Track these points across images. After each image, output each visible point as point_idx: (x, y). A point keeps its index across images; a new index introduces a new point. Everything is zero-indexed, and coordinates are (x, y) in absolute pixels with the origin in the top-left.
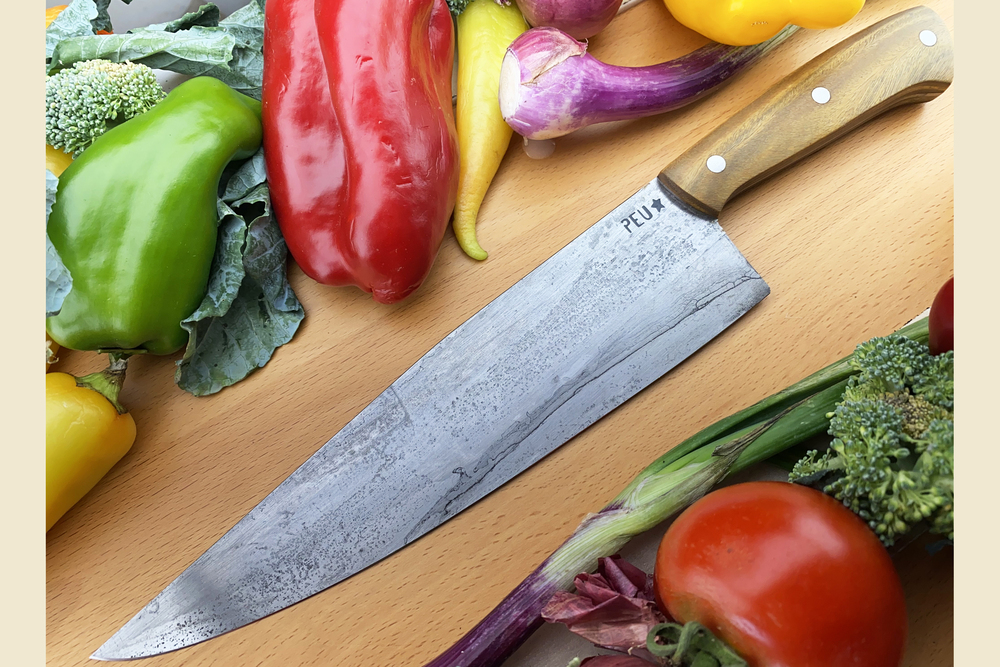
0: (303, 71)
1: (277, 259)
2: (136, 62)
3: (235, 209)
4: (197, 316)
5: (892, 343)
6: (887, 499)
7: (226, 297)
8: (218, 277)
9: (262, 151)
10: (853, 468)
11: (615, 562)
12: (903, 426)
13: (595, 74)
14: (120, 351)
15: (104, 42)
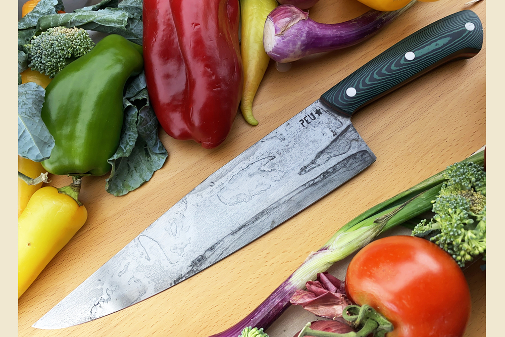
0: (164, 30)
1: (153, 127)
2: (78, 27)
3: (131, 102)
4: (115, 157)
5: (465, 165)
6: (462, 244)
7: (129, 147)
8: (125, 137)
9: (143, 72)
10: (445, 229)
11: (325, 275)
12: (471, 207)
13: (313, 28)
14: (78, 175)
15: (62, 17)
